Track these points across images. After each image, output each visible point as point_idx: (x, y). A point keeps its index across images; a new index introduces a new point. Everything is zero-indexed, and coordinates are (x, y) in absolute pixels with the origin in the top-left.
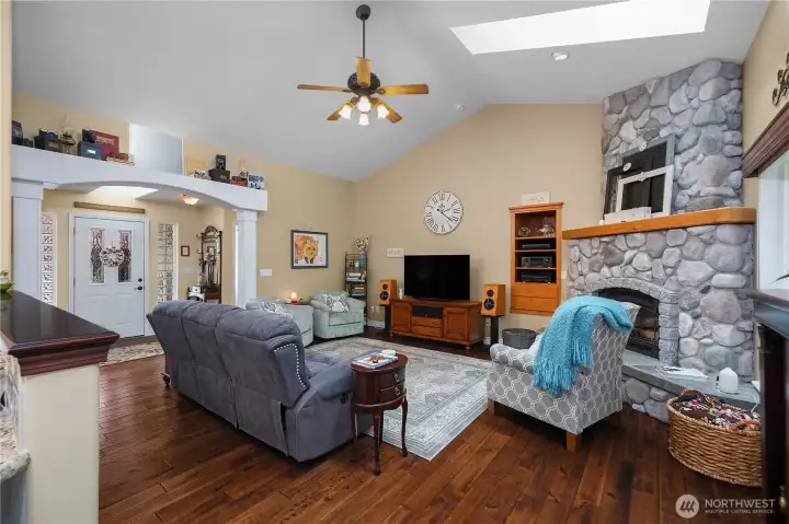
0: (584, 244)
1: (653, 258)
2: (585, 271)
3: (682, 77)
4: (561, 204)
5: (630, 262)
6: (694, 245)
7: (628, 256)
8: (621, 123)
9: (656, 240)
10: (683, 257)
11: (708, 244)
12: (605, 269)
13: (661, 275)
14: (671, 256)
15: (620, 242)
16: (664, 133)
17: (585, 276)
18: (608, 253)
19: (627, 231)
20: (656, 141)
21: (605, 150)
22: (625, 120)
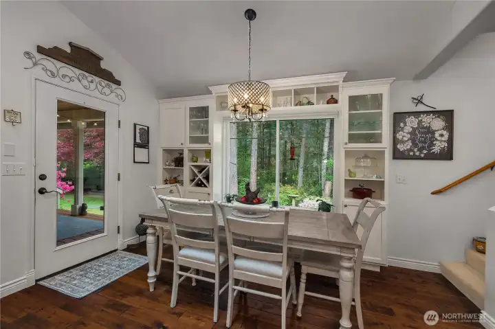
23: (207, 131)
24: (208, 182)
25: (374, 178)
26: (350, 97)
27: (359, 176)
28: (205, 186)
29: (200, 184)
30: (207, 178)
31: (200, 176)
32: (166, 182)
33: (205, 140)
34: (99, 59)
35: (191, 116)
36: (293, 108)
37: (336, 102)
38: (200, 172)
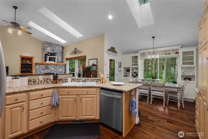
0: (41, 66)
1: (55, 68)
2: (41, 70)
3: (58, 45)
4: (34, 57)
5: (51, 69)
6: (60, 67)
7: (51, 68)
8: (47, 47)
9: (55, 66)
10: (59, 69)
11: (62, 67)
12: (46, 70)
13: (56, 71)
14: (57, 68)
15: (49, 66)
16: (55, 51)
17: (41, 71)
18: (46, 67)
19: (50, 64)
20: (54, 52)
21: (43, 50)
22: (48, 47)
23: (137, 62)
24: (137, 76)
25: (192, 75)
26: (183, 52)
27: (187, 74)
28: (136, 77)
29: (135, 77)
30: (137, 75)
31: (135, 75)
32: (125, 76)
33: (137, 65)
34: (114, 48)
35: (132, 58)
36: (164, 55)
37: (178, 53)
38: (135, 73)
